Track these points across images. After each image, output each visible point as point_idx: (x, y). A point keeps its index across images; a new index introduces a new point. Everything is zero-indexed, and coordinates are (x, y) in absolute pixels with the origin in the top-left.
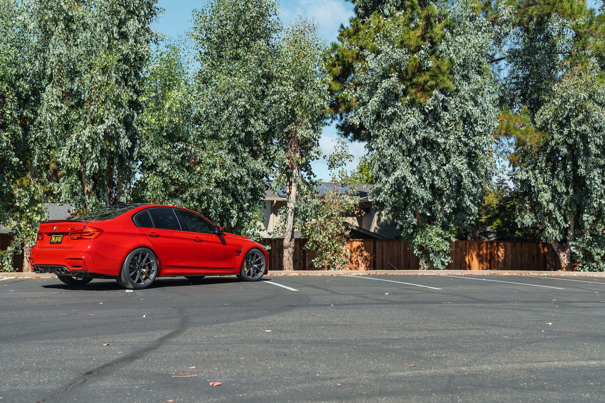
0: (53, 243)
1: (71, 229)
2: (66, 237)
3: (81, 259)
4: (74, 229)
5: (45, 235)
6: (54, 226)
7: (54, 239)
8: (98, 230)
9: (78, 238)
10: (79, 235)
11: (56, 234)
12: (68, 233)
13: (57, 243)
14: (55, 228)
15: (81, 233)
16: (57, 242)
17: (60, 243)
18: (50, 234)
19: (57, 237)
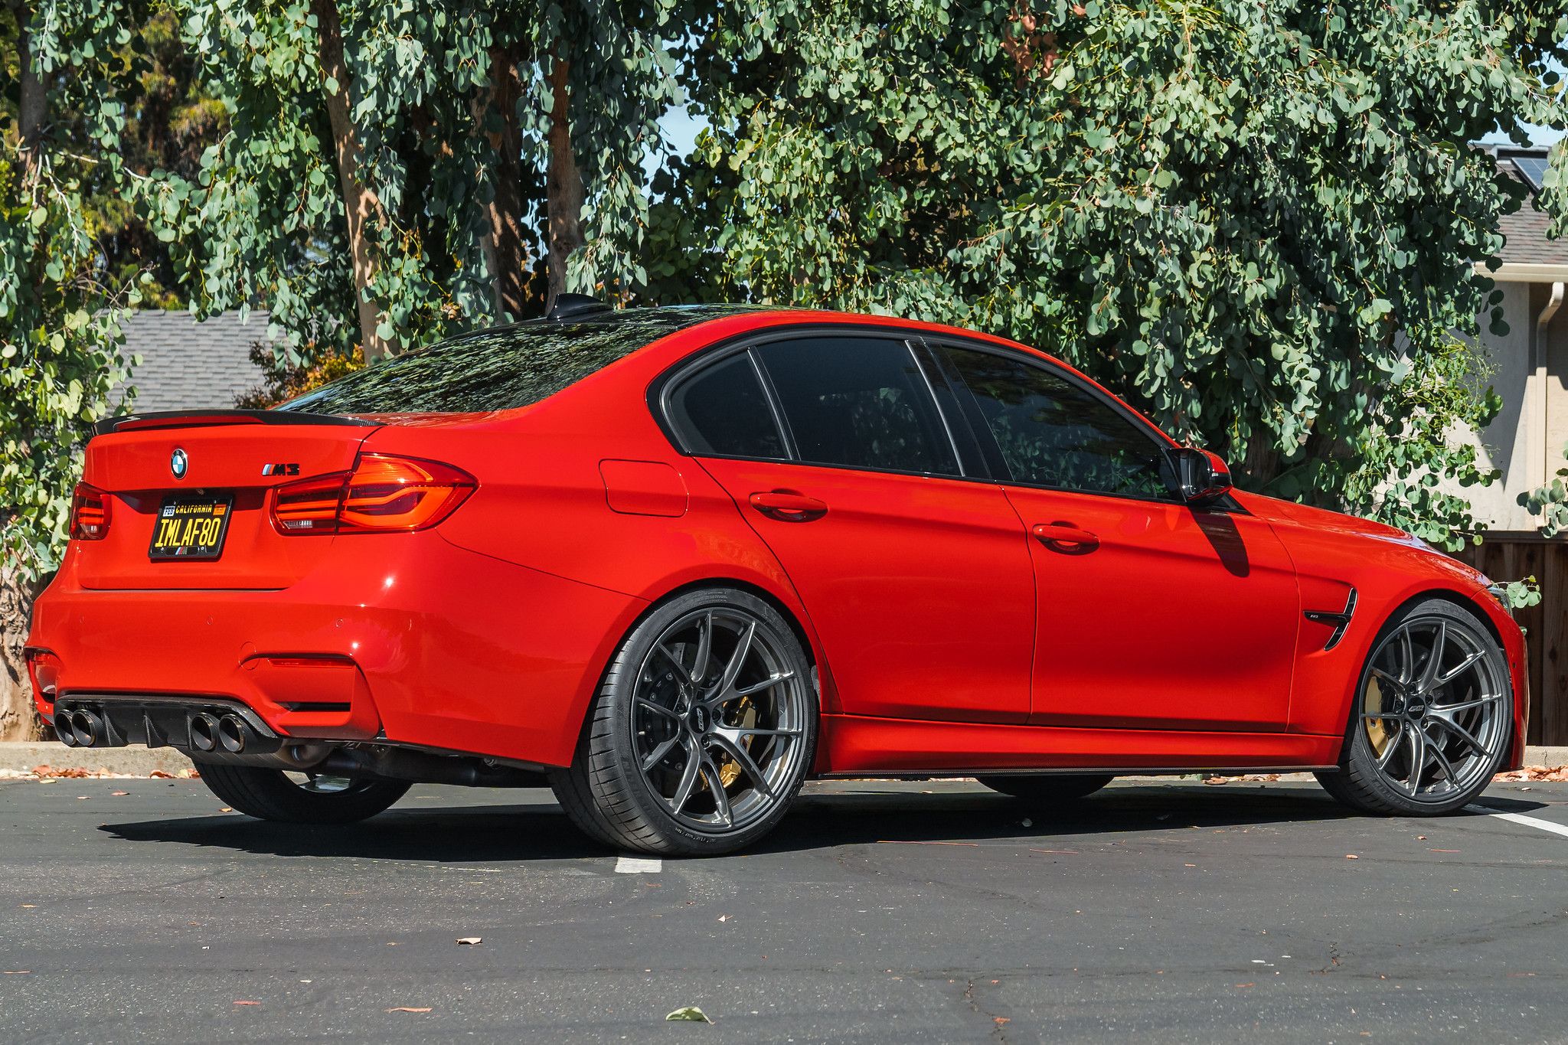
0: (168, 556)
1: (278, 470)
2: (248, 520)
3: (343, 660)
4: (294, 469)
5: (117, 503)
6: (175, 447)
7: (172, 531)
8: (443, 472)
9: (322, 527)
10: (326, 509)
11: (186, 497)
12: (262, 491)
13: (193, 555)
14: (178, 463)
15: (338, 494)
16: (192, 550)
17: (213, 555)
18: (151, 501)
19: (195, 516)
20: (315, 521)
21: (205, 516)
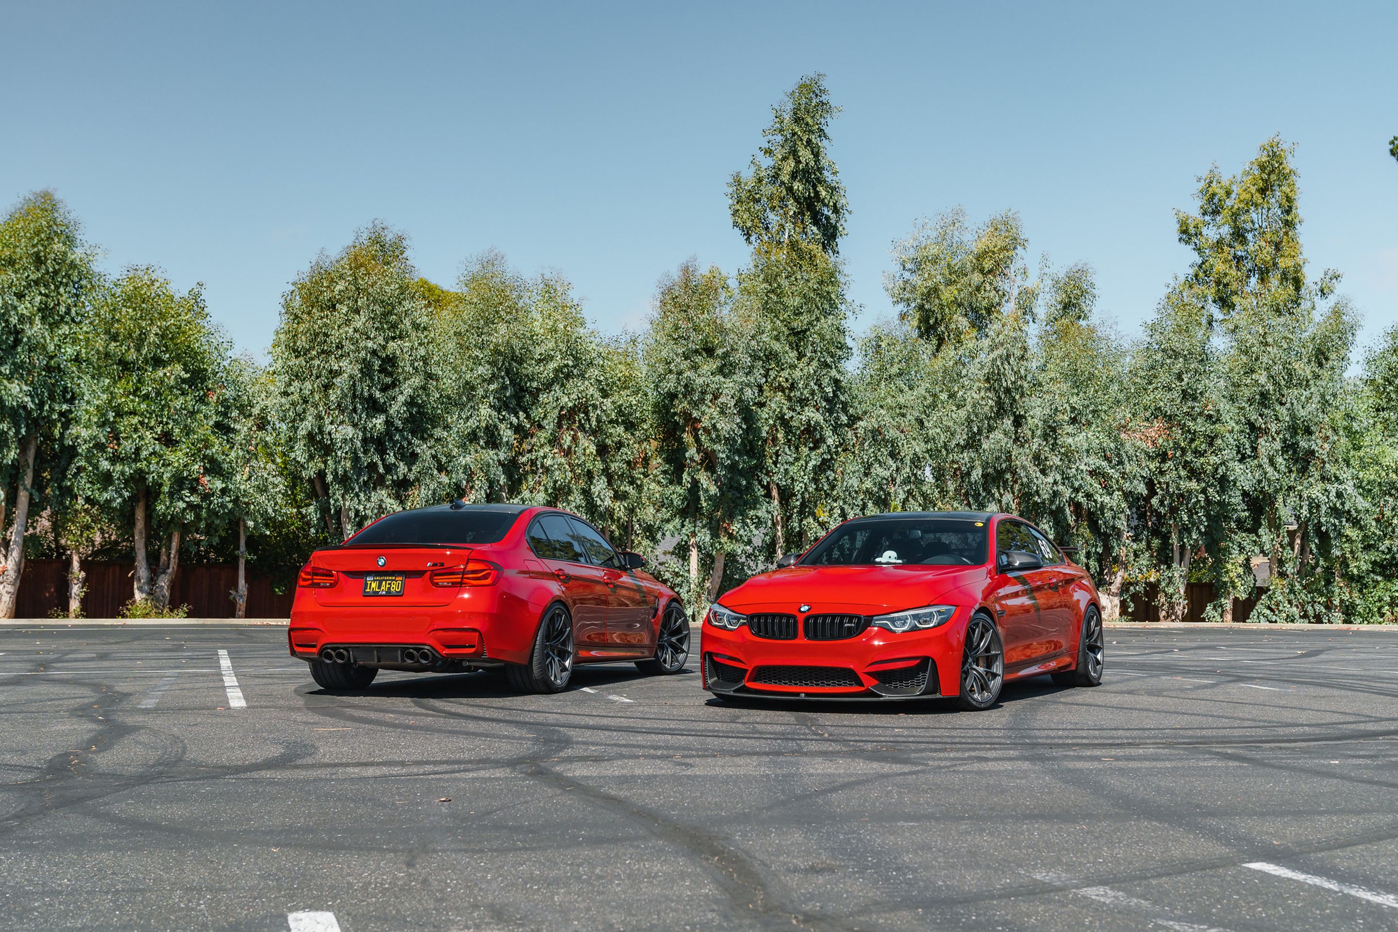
0: (374, 595)
1: (434, 565)
2: (417, 582)
3: (474, 630)
4: (442, 565)
5: (343, 576)
6: (379, 555)
9: (454, 585)
10: (456, 579)
11: (384, 574)
12: (426, 572)
13: (388, 595)
14: (381, 561)
18: (361, 575)
19: (386, 581)
20: (452, 583)
21: (392, 580)
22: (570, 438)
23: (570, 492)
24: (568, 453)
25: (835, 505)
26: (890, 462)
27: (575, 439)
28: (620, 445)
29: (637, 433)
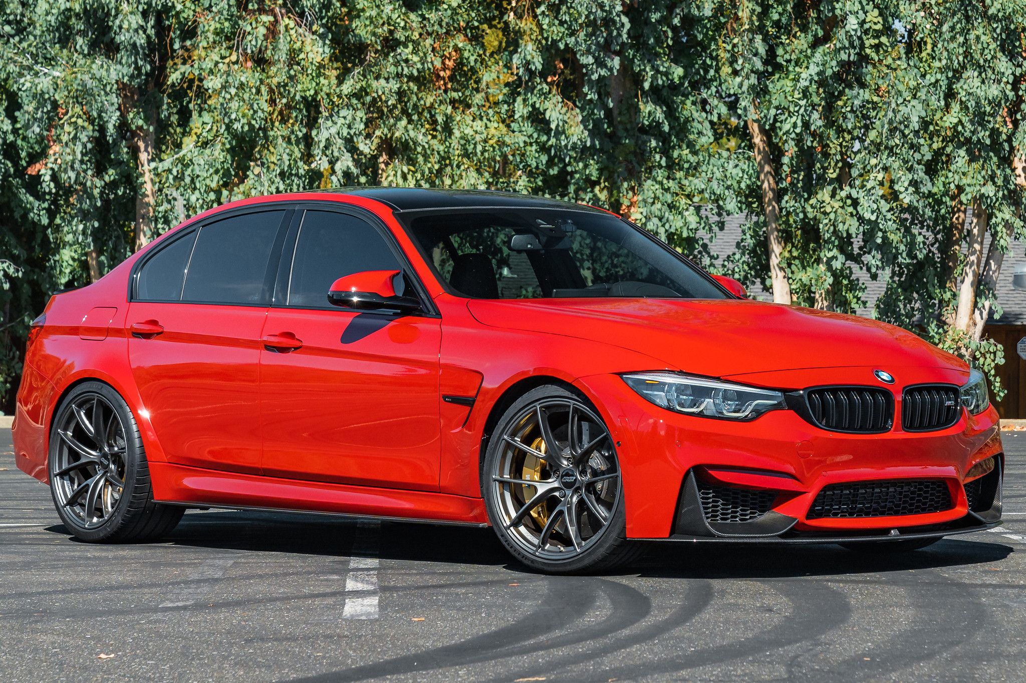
22: (262, 31)
23: (268, 142)
24: (260, 61)
25: (873, 161)
26: (1003, 65)
27: (272, 32)
28: (390, 44)
29: (433, 16)
